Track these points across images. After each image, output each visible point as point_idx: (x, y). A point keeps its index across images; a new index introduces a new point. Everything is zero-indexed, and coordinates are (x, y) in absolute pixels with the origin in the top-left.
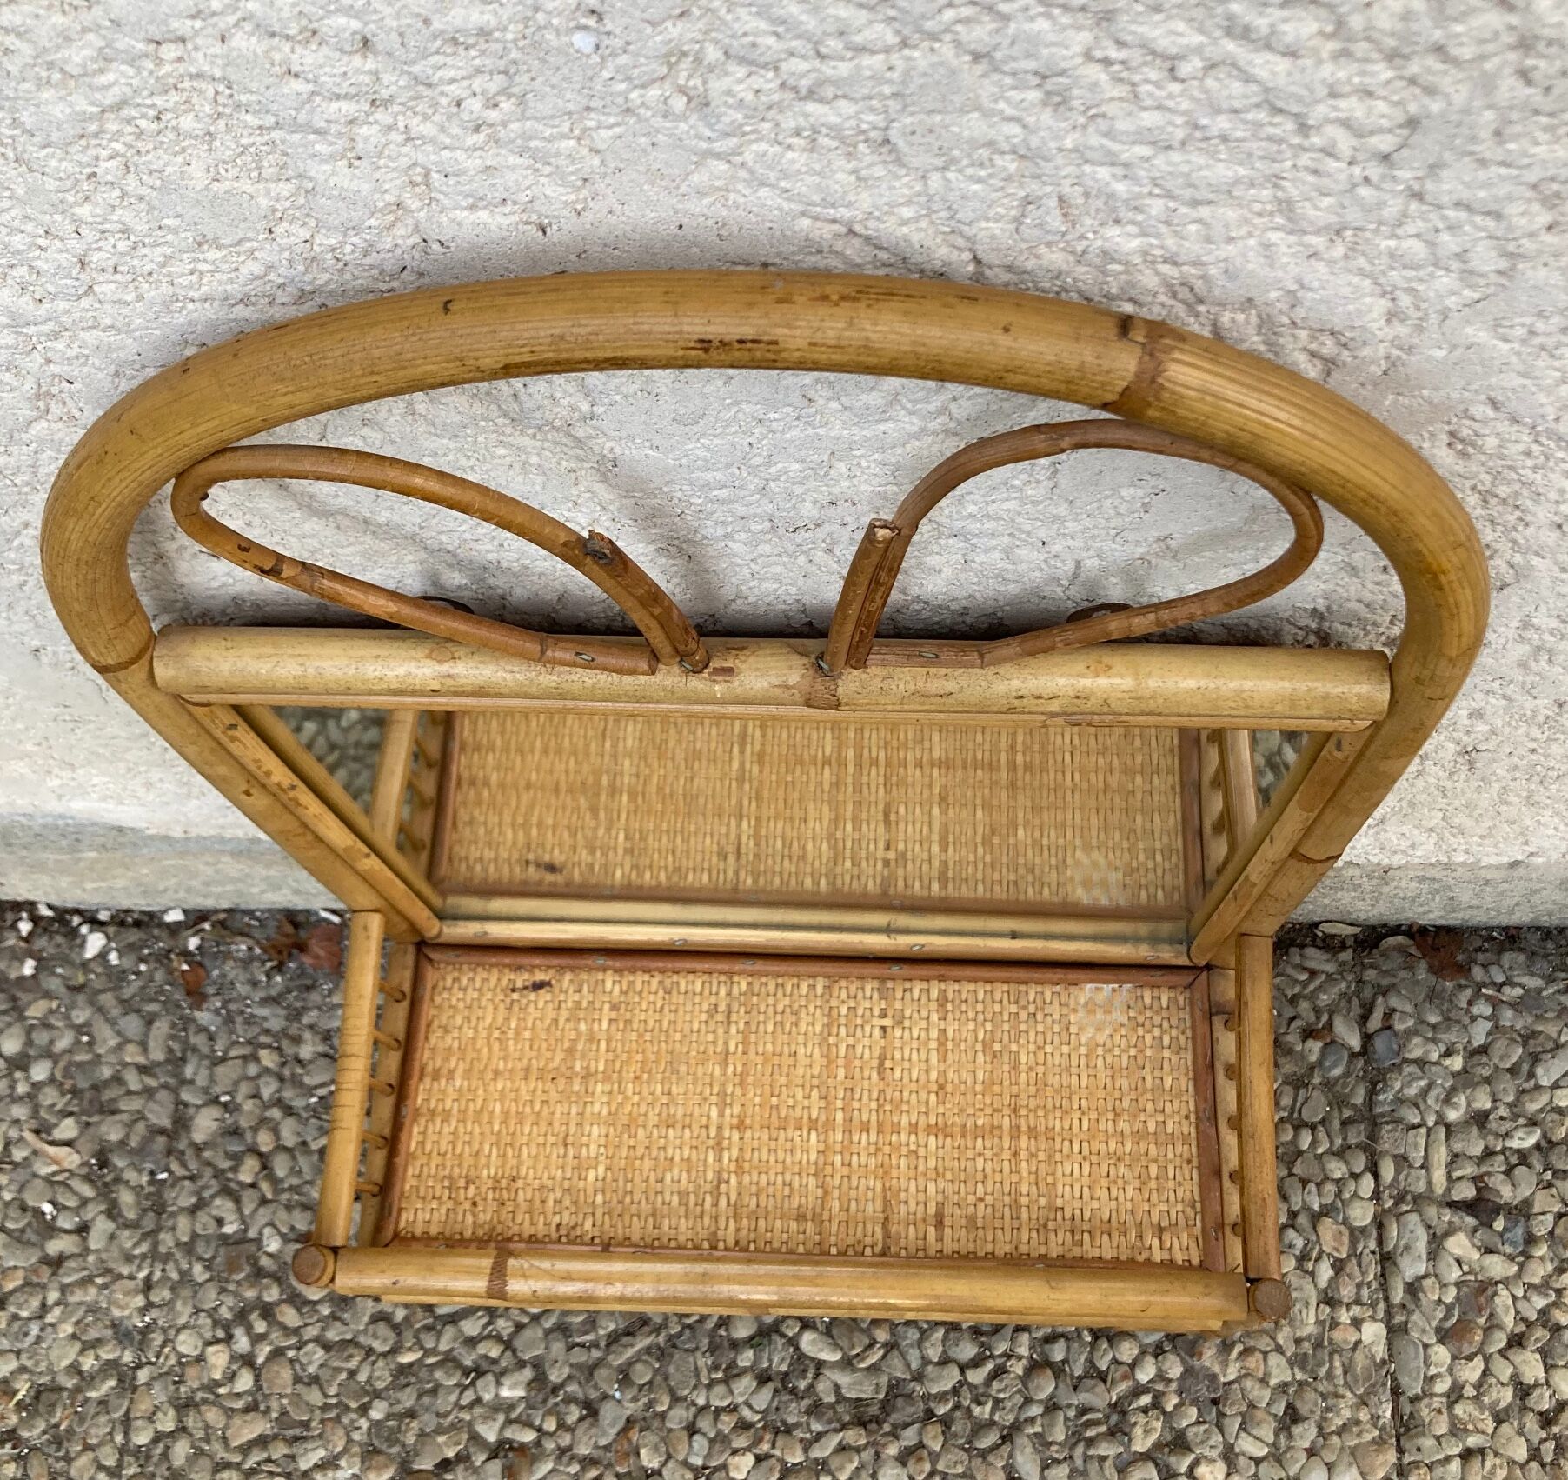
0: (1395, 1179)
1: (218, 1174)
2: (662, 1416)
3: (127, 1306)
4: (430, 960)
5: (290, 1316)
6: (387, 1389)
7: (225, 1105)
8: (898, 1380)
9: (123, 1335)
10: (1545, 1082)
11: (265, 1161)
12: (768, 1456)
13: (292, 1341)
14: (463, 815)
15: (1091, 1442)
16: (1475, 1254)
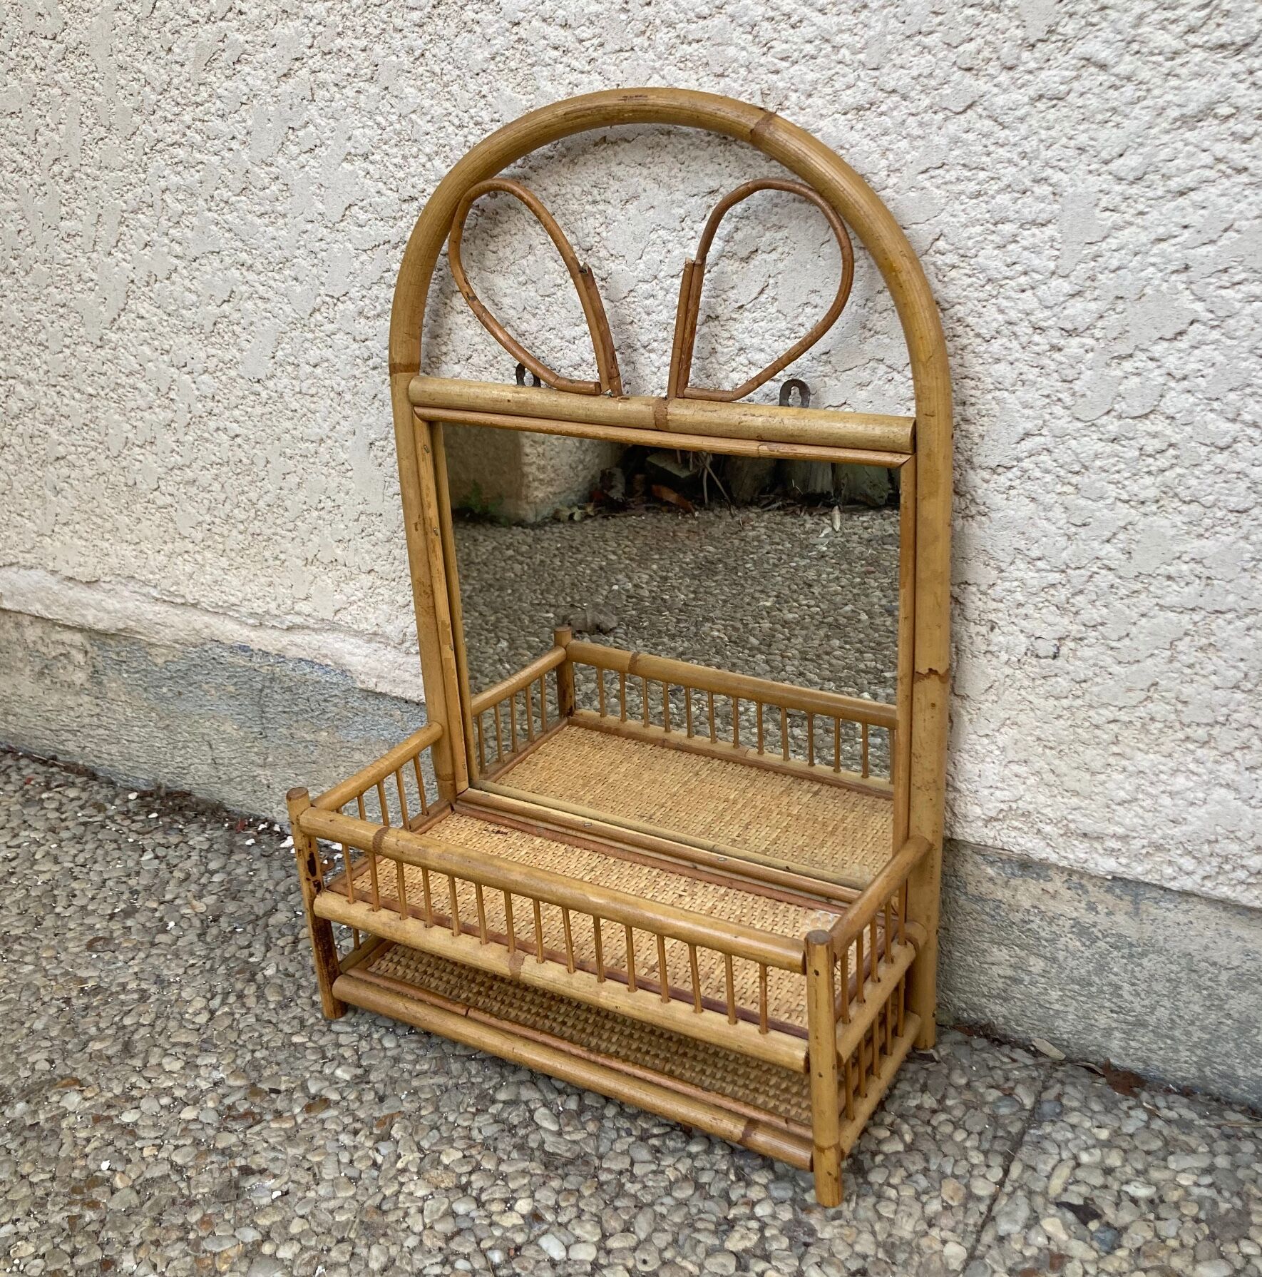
0: (1021, 1177)
2: (421, 1117)
3: (172, 971)
5: (251, 1002)
7: (297, 916)
8: (586, 1154)
9: (159, 981)
10: (1173, 1166)
11: (296, 941)
12: (471, 1156)
15: (698, 1230)
16: (1063, 1236)
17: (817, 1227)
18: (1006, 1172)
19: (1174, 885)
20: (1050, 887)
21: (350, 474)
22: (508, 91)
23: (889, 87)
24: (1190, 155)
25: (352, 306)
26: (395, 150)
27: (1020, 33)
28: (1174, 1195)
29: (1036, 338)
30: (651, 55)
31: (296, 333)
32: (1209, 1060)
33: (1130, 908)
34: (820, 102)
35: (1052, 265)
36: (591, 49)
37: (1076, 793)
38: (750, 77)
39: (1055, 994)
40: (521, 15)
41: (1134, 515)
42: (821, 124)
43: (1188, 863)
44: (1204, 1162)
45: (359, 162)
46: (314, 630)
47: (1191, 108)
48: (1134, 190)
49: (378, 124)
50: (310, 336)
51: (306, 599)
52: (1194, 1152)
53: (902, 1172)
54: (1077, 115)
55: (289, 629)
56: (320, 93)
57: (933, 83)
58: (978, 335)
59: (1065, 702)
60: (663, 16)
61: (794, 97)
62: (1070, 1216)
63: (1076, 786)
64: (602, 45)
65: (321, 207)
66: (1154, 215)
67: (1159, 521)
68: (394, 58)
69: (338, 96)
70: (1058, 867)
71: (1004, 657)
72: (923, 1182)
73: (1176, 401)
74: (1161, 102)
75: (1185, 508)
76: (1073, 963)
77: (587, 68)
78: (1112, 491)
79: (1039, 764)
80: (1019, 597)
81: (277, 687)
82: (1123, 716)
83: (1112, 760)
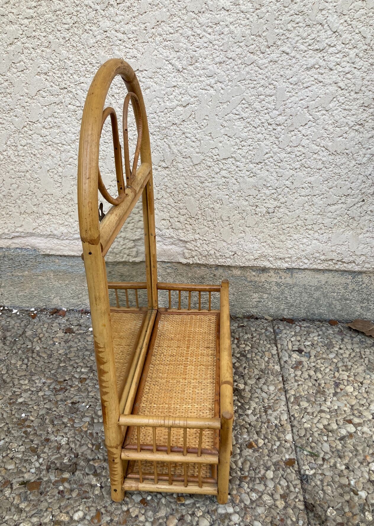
0: (281, 347)
10: (311, 336)
16: (299, 357)
17: (243, 371)
18: (277, 347)
19: (302, 267)
20: (270, 274)
21: (39, 182)
22: (103, 54)
23: (229, 57)
24: (309, 78)
25: (40, 125)
26: (58, 72)
27: (266, 43)
28: (316, 342)
29: (269, 127)
30: (154, 44)
31: (17, 135)
32: (309, 311)
33: (290, 276)
34: (209, 61)
35: (274, 107)
36: (133, 42)
37: (279, 248)
38: (187, 52)
39: (270, 303)
40: (107, 29)
41: (294, 173)
42: (209, 67)
43: (306, 261)
44: (317, 334)
45: (42, 76)
46: (23, 237)
47: (309, 66)
48: (295, 87)
49: (51, 63)
50: (22, 136)
51: (21, 226)
52: (313, 332)
53: (254, 354)
54: (280, 66)
55: (12, 238)
56: (26, 51)
57: (242, 56)
58: (253, 127)
59: (276, 224)
60: (159, 32)
61: (201, 59)
62: (297, 353)
63: (279, 246)
64: (137, 40)
65: (26, 90)
66: (300, 93)
67: (300, 173)
68: (57, 40)
69: (33, 52)
70: (272, 268)
71: (260, 214)
72: (261, 354)
73: (305, 142)
74: (302, 64)
75: (306, 169)
76: (275, 293)
77: (132, 47)
78: (288, 167)
79: (269, 242)
80: (264, 198)
81: (6, 259)
82: (291, 226)
83: (288, 238)
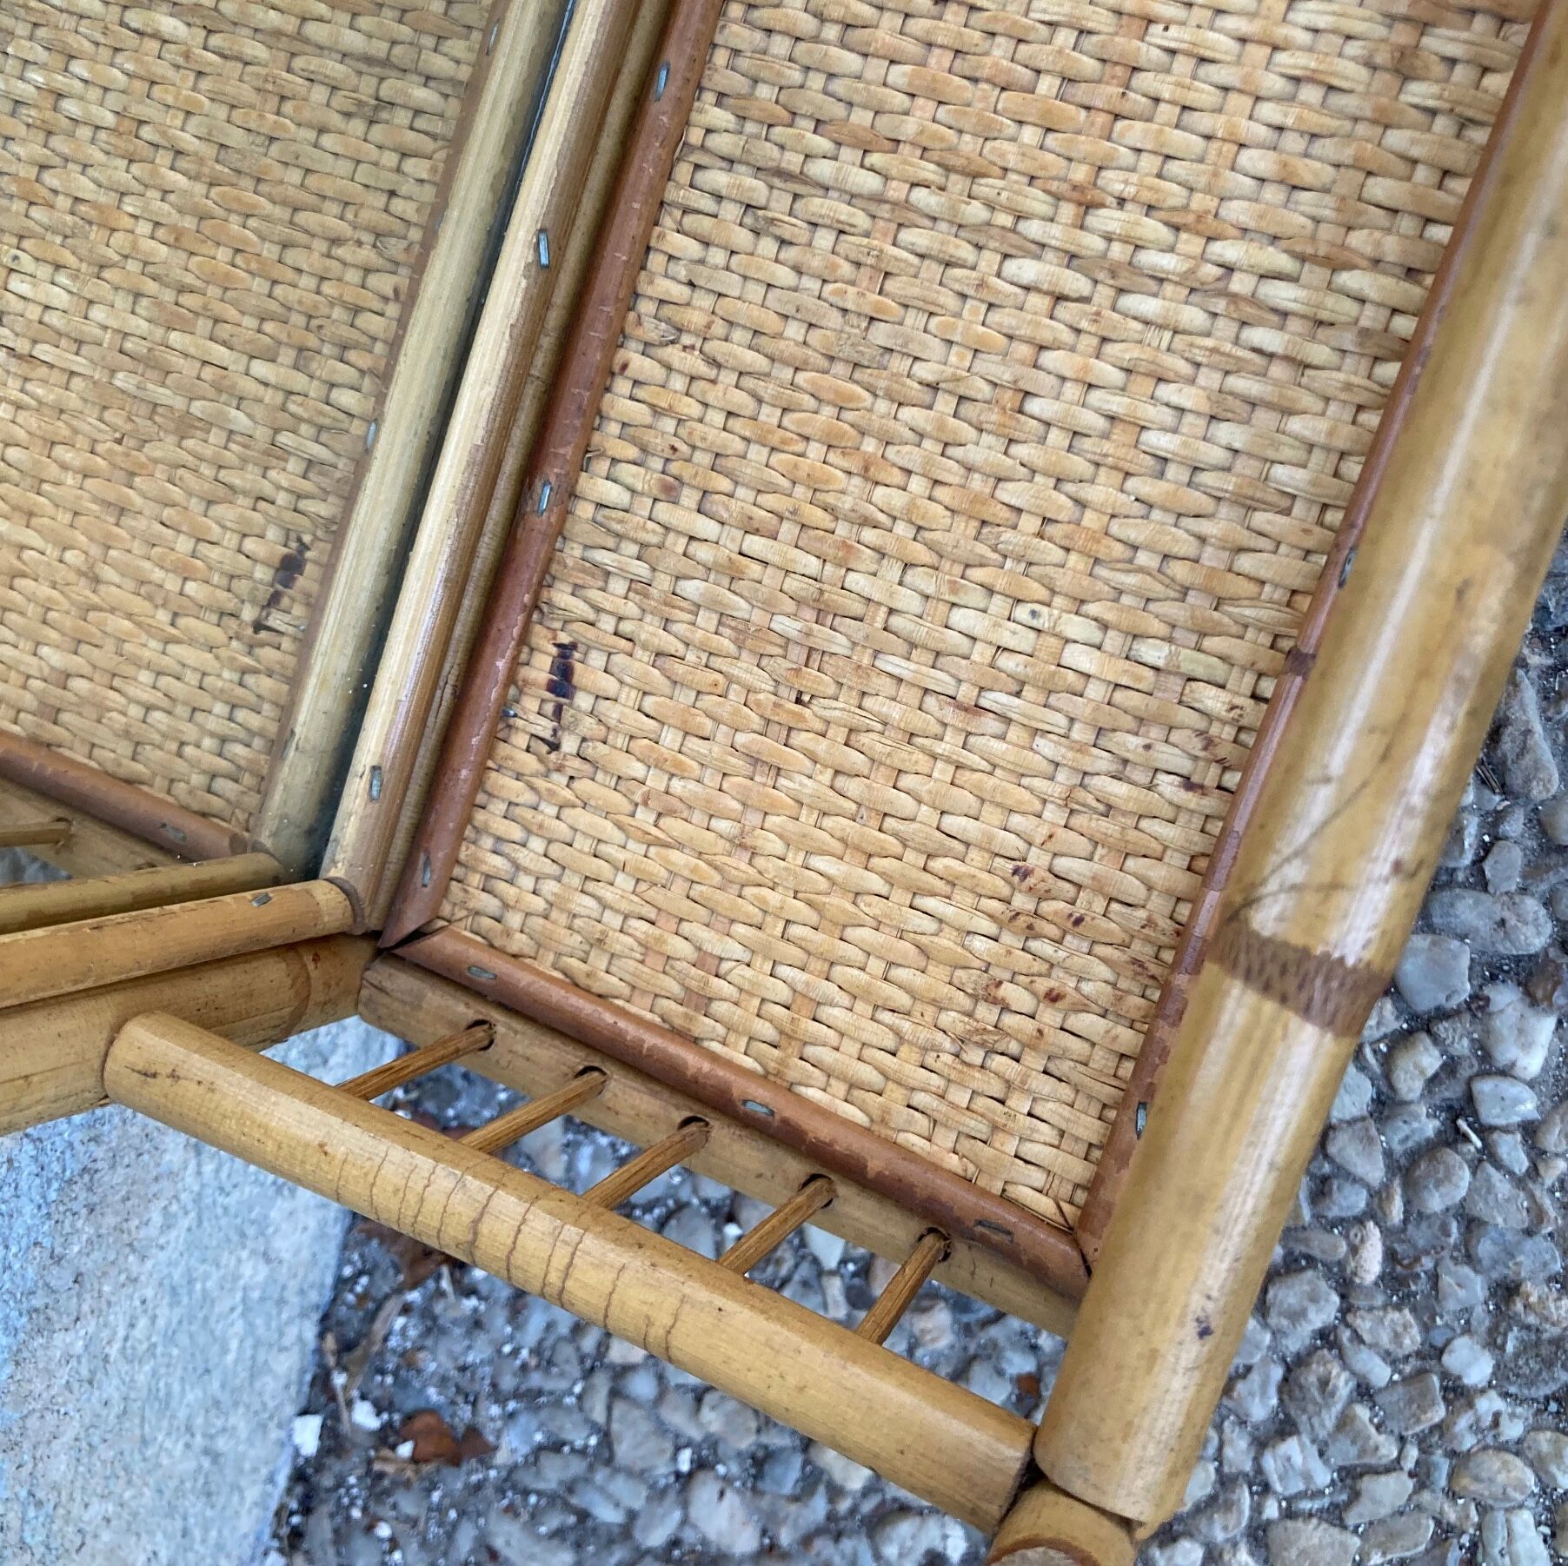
1: (833, 1528)
4: (418, 934)
6: (1426, 1328)
13: (1245, 1498)
14: (114, 754)
